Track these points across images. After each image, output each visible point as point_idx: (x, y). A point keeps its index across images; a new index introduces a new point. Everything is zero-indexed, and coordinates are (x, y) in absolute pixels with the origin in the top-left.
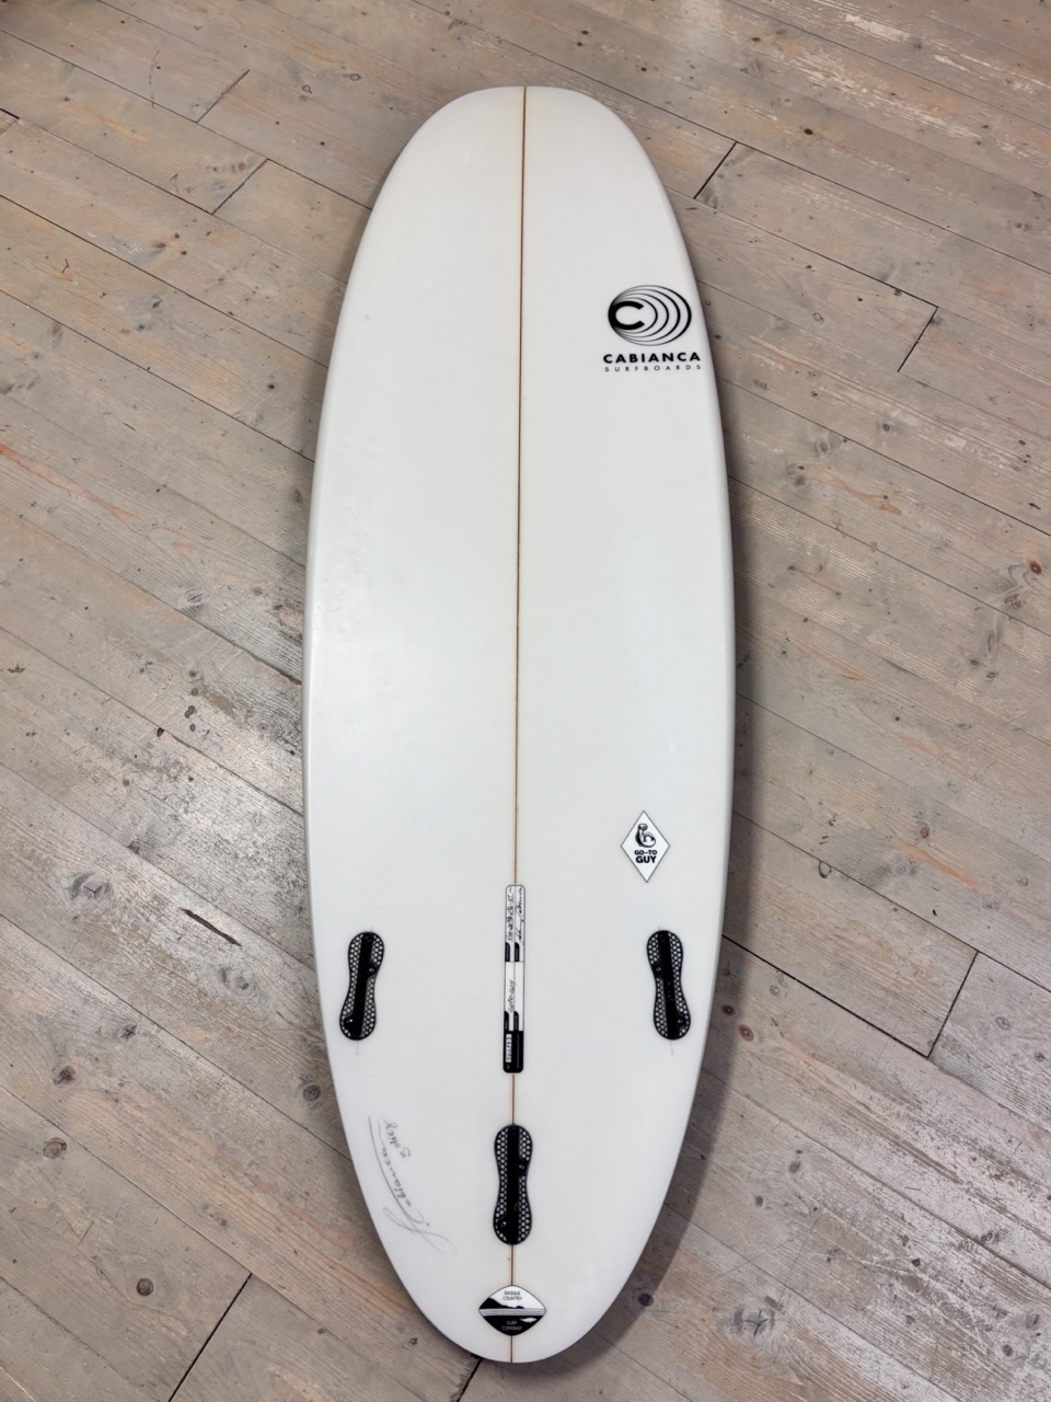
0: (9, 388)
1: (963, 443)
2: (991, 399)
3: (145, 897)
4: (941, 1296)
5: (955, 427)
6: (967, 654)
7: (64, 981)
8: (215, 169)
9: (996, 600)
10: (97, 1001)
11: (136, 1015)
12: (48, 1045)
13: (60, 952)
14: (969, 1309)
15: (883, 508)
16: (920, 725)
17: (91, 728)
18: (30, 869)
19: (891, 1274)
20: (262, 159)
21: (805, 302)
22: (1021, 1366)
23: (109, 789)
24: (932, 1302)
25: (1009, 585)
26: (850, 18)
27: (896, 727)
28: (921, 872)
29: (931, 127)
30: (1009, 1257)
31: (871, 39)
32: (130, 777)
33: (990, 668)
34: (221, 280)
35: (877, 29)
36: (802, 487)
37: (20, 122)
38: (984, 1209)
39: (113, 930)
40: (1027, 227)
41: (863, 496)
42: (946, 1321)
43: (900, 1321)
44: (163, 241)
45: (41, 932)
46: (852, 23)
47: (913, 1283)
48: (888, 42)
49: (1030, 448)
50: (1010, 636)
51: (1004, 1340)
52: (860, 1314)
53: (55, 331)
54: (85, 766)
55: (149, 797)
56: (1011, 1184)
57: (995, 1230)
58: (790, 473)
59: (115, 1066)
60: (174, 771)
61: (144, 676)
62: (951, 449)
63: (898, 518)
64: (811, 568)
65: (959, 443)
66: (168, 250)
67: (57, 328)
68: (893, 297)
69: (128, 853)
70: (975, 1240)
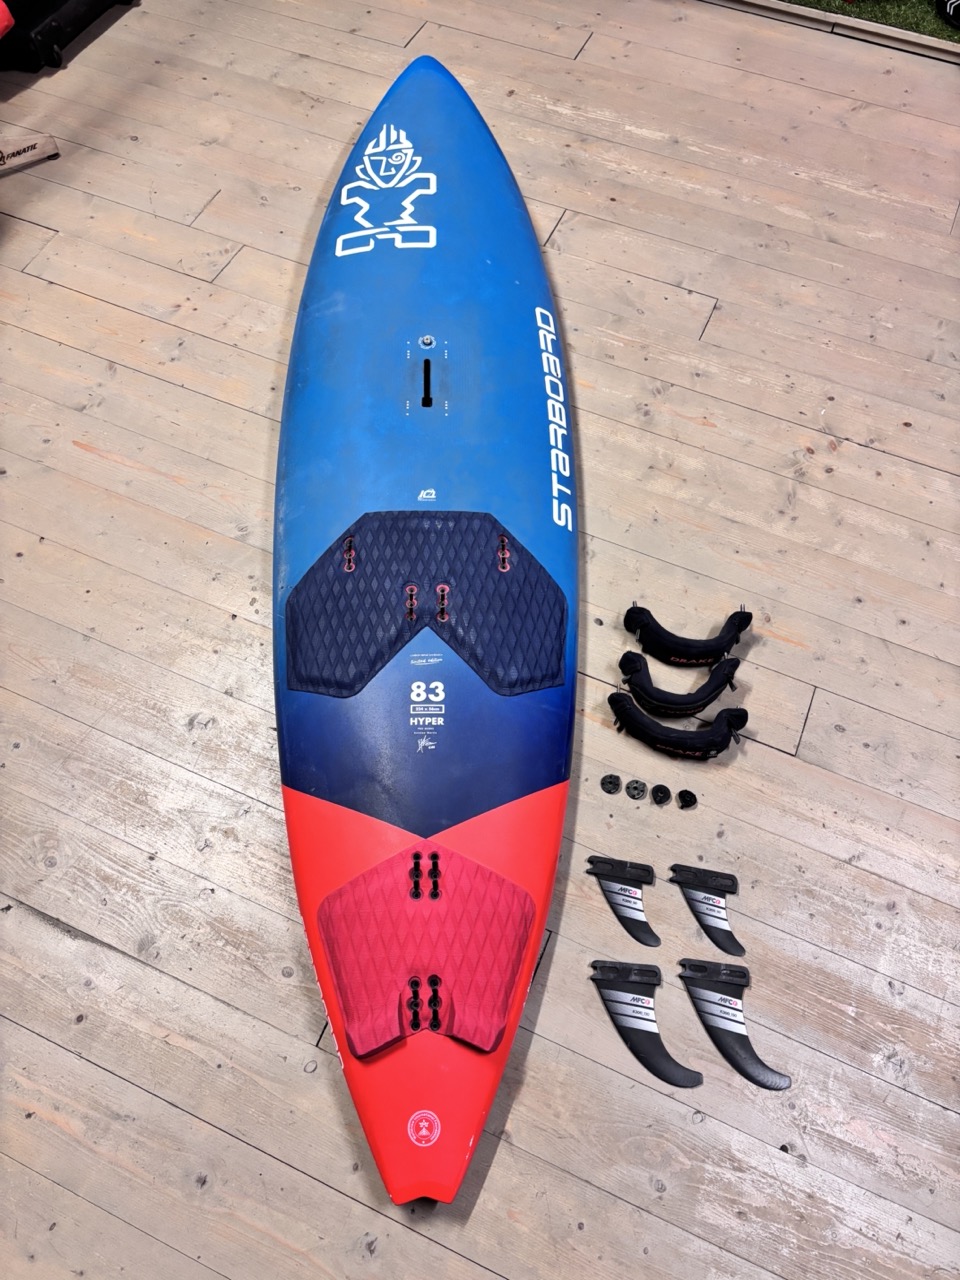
0: (84, 407)
1: (750, 380)
2: (763, 351)
3: (242, 723)
4: (829, 898)
5: (744, 371)
6: (775, 508)
7: (193, 785)
8: (208, 254)
9: (789, 473)
10: (219, 795)
11: (250, 800)
12: (189, 828)
13: (187, 766)
14: (849, 904)
15: (704, 424)
16: (753, 554)
17: (183, 620)
18: (154, 716)
19: (794, 890)
20: (241, 246)
21: (630, 303)
22: (890, 934)
23: (203, 658)
24: (824, 903)
25: (795, 463)
26: (628, 128)
27: (737, 556)
28: (769, 643)
29: (693, 191)
30: (868, 868)
31: (644, 140)
32: (217, 648)
33: (793, 514)
34: (225, 324)
35: (645, 132)
36: (648, 417)
37: (60, 234)
38: (847, 842)
39: (223, 747)
40: (767, 246)
41: (691, 419)
42: (835, 913)
43: (805, 918)
44: (178, 303)
45: (170, 755)
46: (629, 131)
47: (809, 892)
48: (656, 141)
49: (793, 379)
50: (801, 494)
51: (874, 920)
52: (779, 917)
53: (111, 368)
54: (184, 644)
55: (234, 660)
56: (861, 824)
57: (857, 854)
58: (639, 409)
59: (240, 836)
60: (248, 641)
61: (214, 583)
62: (743, 384)
63: (716, 430)
64: (664, 466)
65: (747, 380)
66: (183, 309)
67: (112, 365)
68: (687, 296)
69: (225, 696)
70: (845, 861)
